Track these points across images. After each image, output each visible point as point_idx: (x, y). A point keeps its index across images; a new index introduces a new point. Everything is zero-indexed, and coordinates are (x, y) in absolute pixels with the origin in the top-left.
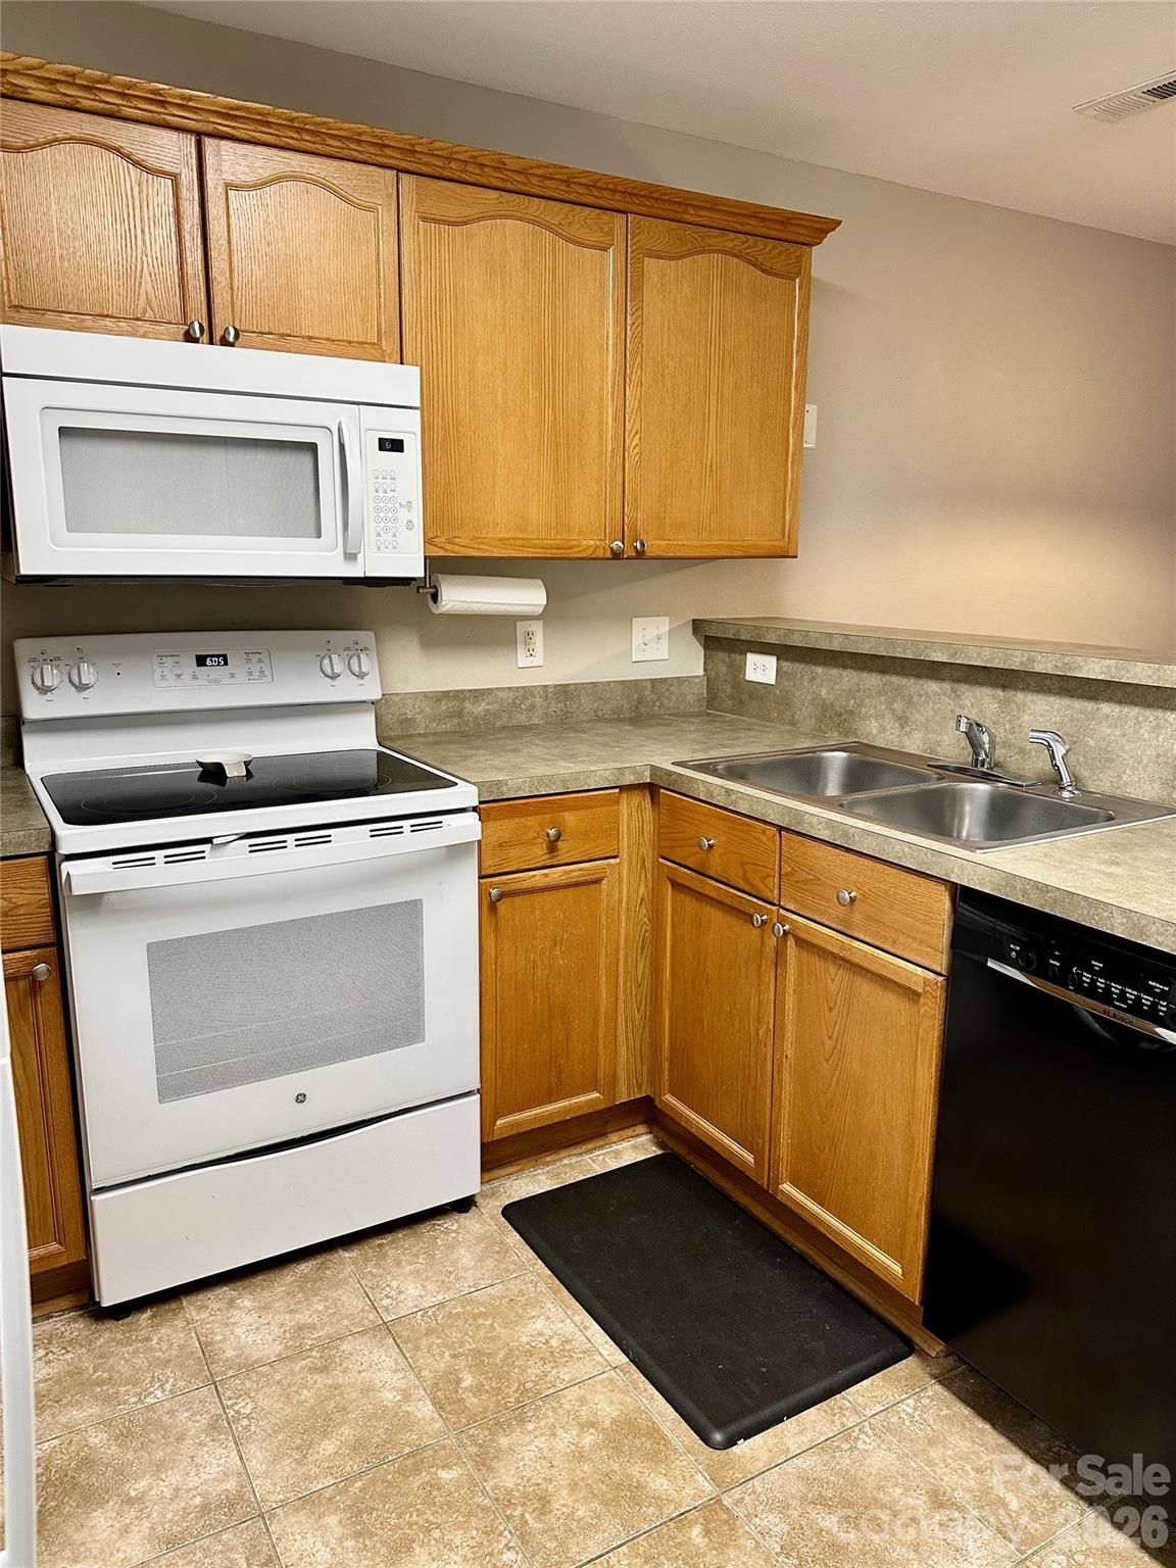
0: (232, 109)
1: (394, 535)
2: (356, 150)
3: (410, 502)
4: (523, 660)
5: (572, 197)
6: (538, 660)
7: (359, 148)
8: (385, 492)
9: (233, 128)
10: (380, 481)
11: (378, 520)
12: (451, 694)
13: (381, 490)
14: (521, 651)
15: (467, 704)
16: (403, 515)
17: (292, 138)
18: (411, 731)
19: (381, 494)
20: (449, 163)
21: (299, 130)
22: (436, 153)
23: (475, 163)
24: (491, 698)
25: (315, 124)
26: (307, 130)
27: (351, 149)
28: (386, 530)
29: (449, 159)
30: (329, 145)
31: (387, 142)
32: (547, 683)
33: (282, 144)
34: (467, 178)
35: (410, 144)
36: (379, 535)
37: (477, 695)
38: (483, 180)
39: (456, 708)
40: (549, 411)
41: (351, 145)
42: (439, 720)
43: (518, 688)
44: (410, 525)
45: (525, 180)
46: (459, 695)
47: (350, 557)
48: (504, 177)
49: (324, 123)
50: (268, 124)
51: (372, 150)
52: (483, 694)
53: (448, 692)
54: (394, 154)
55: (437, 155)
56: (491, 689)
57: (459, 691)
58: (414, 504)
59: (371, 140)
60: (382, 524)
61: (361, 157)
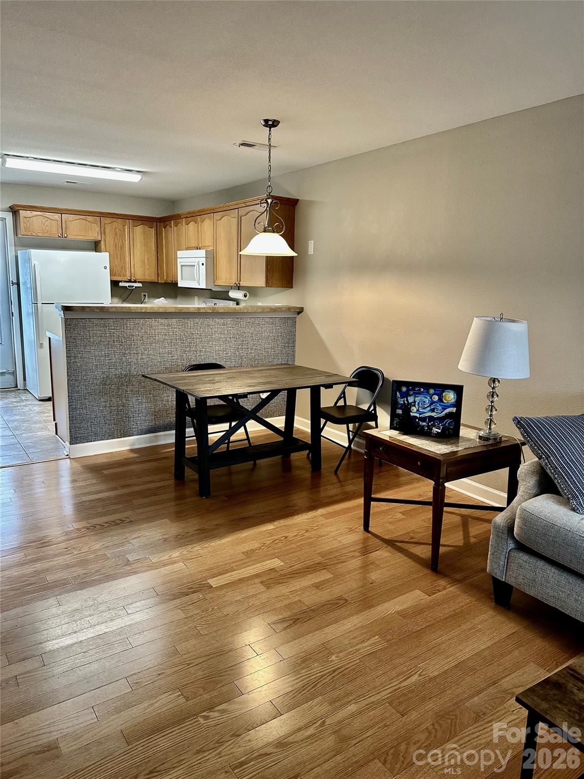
3: (204, 274)
10: (202, 271)
16: (204, 277)
60: (202, 279)
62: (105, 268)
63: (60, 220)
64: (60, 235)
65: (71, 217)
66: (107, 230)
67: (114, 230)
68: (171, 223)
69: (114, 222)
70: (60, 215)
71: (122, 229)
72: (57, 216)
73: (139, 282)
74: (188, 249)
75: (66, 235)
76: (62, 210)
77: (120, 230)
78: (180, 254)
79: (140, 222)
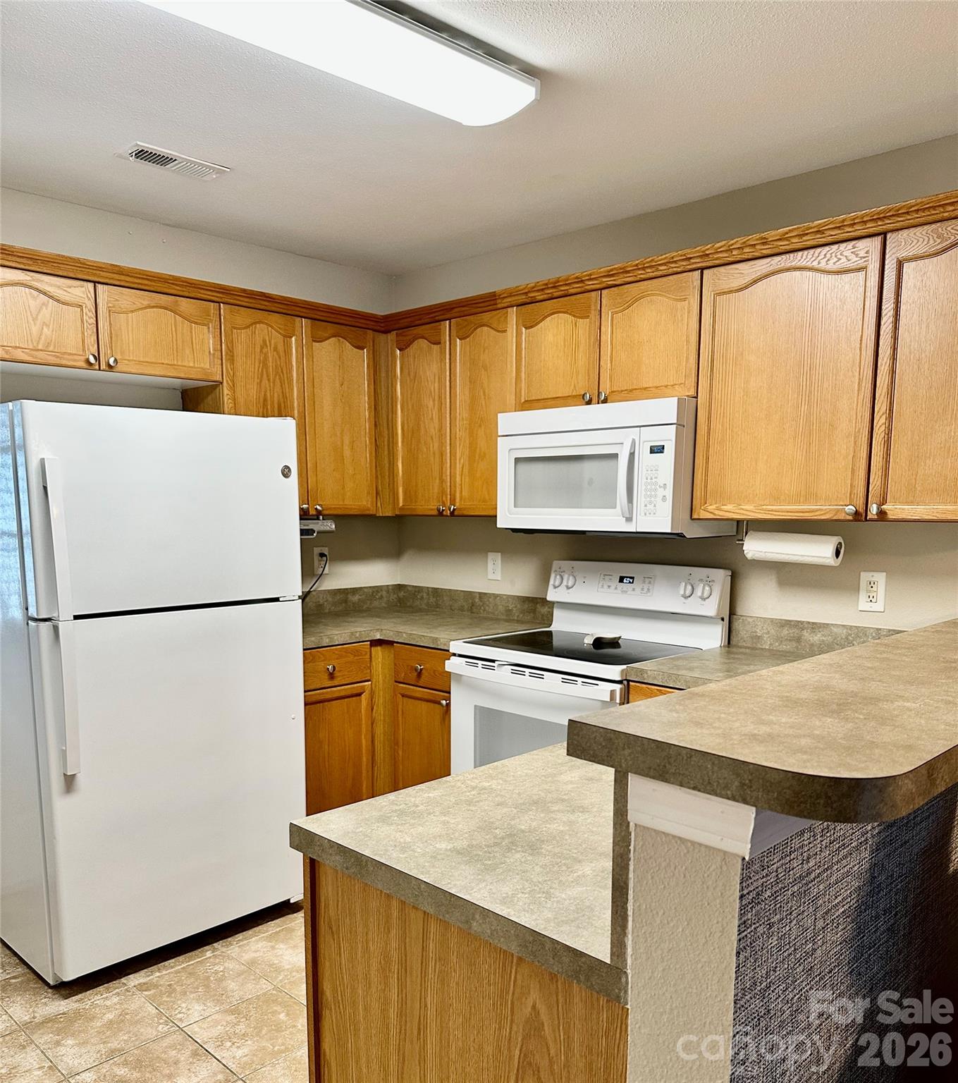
0: (609, 272)
1: (655, 506)
2: (675, 267)
3: (665, 484)
4: (863, 604)
5: (830, 239)
6: (879, 606)
7: (677, 265)
8: (651, 479)
9: (614, 280)
10: (649, 472)
11: (646, 496)
12: (792, 623)
13: (649, 478)
14: (863, 596)
15: (805, 633)
16: (661, 492)
17: (641, 274)
18: (759, 646)
19: (649, 481)
20: (732, 252)
21: (644, 269)
22: (719, 250)
23: (746, 246)
24: (826, 632)
25: (647, 262)
26: (647, 267)
27: (673, 268)
28: (650, 503)
29: (731, 250)
30: (661, 270)
31: (688, 256)
32: (880, 627)
33: (638, 279)
34: (746, 257)
35: (703, 252)
36: (646, 506)
37: (814, 627)
38: (757, 254)
39: (795, 635)
40: (804, 408)
41: (640, 272)
42: (781, 641)
43: (851, 626)
44: (664, 499)
45: (787, 243)
46: (799, 625)
47: (629, 519)
48: (772, 246)
49: (652, 260)
50: (628, 272)
51: (684, 263)
52: (820, 627)
53: (790, 621)
54: (697, 261)
55: (721, 251)
56: (828, 624)
57: (799, 622)
58: (668, 485)
59: (680, 258)
60: (648, 499)
61: (679, 270)
62: (286, 472)
63: (91, 304)
64: (92, 360)
65: (128, 298)
66: (239, 350)
67: (258, 350)
68: (439, 332)
69: (260, 322)
70: (91, 285)
71: (281, 348)
72: (80, 292)
73: (326, 517)
74: (528, 405)
75: (111, 361)
76: (100, 268)
77: (276, 349)
78: (508, 422)
79: (331, 328)
